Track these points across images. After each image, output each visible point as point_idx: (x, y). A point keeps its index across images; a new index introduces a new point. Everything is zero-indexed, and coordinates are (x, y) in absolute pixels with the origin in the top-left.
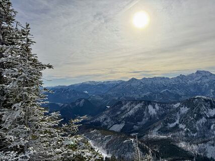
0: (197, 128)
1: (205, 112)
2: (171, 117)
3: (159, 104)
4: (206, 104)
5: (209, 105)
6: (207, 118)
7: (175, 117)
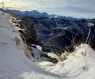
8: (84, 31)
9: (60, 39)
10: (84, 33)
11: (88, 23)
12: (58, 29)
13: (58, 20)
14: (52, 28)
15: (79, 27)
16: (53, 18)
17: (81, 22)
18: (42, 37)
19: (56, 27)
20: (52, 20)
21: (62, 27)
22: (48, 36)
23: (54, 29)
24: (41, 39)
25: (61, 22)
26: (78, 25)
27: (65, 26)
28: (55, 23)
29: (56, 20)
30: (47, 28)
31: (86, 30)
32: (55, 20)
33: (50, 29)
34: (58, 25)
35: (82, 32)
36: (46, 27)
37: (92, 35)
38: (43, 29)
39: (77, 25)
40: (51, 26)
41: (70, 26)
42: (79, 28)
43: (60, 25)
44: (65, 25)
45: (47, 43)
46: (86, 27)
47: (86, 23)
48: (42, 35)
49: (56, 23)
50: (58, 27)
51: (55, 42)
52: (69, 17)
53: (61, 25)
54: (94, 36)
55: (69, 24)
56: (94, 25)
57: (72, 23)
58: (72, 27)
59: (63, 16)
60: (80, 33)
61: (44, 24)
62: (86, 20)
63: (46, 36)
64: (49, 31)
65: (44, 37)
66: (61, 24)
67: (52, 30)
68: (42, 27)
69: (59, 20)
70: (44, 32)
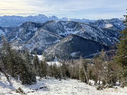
0: (26, 38)
1: (32, 29)
2: (12, 35)
3: (8, 29)
4: (33, 25)
5: (34, 26)
6: (32, 32)
7: (15, 34)
8: (98, 34)
9: (66, 45)
10: (98, 35)
11: (106, 25)
12: (67, 34)
13: (66, 24)
14: (60, 34)
15: (92, 29)
16: (60, 21)
17: (97, 24)
18: (46, 45)
19: (64, 32)
20: (59, 24)
21: (71, 31)
22: (53, 43)
23: (62, 34)
24: (44, 48)
25: (70, 25)
26: (91, 26)
27: (75, 30)
28: (63, 27)
29: (65, 24)
30: (52, 34)
31: (100, 32)
32: (63, 23)
33: (56, 35)
34: (68, 29)
35: (96, 35)
36: (50, 33)
37: (108, 37)
38: (47, 35)
39: (89, 27)
40: (58, 32)
41: (81, 29)
42: (92, 31)
43: (69, 29)
44: (75, 28)
45: (52, 51)
46: (100, 29)
47: (104, 24)
48: (46, 43)
49: (65, 27)
50: (66, 32)
51: (61, 49)
52: (83, 19)
53: (71, 29)
54: (110, 38)
55: (79, 27)
56: (112, 26)
57: (83, 25)
58: (83, 30)
59: (77, 19)
60: (93, 36)
61: (48, 29)
62: (103, 21)
63: (51, 43)
64: (55, 37)
65: (48, 45)
66: (70, 27)
67: (58, 36)
68: (45, 33)
69: (68, 23)
70: (48, 39)
